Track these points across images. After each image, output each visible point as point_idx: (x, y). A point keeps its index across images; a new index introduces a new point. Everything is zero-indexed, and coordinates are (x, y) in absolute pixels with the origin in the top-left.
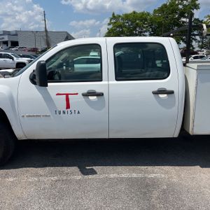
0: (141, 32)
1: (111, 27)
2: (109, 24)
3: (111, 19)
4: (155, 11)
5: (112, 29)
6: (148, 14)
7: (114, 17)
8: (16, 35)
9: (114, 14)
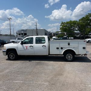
0: (74, 28)
1: (61, 27)
2: (61, 26)
3: (61, 24)
4: (79, 20)
5: (61, 28)
6: (77, 21)
7: (62, 23)
8: (26, 31)
9: (62, 22)
